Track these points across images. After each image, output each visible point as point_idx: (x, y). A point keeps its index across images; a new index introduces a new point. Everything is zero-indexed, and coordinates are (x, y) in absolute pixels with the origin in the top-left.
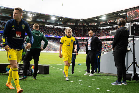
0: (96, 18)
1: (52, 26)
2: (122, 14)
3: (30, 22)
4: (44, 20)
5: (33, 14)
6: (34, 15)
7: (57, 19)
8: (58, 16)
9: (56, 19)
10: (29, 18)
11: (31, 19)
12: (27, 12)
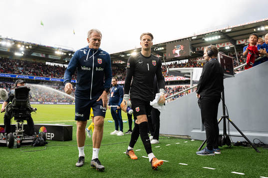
0: (123, 53)
1: (57, 64)
2: (159, 49)
3: (21, 57)
4: (44, 56)
5: (26, 45)
6: (27, 47)
7: (65, 54)
8: (66, 50)
9: (63, 53)
10: (19, 51)
11: (23, 52)
12: (16, 42)
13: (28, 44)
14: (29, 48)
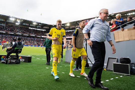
4: (28, 25)
5: (20, 20)
6: (21, 21)
7: (37, 24)
10: (18, 22)
12: (16, 19)
13: (21, 20)
14: (22, 21)
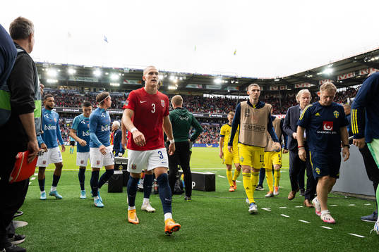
0: (310, 72)
1: (216, 96)
3: (175, 91)
4: (201, 86)
5: (179, 76)
7: (227, 82)
8: (227, 77)
9: (223, 81)
10: (172, 84)
11: (177, 85)
12: (168, 74)
13: (181, 75)
14: (183, 80)
